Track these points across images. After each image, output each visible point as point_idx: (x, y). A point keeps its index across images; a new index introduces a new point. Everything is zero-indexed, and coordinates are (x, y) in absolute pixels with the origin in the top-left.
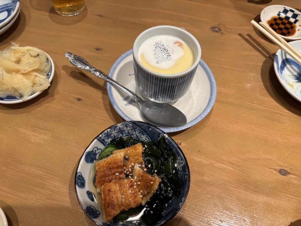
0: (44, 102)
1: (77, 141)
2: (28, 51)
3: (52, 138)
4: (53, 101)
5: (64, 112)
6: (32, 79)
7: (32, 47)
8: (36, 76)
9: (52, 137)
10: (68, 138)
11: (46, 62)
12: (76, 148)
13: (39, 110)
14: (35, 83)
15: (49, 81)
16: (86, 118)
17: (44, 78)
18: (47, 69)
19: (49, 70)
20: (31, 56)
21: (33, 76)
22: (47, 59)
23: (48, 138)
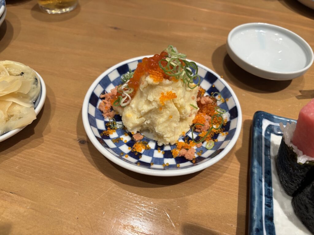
0: (25, 146)
1: (77, 217)
2: (6, 68)
3: (33, 211)
4: (40, 145)
5: (57, 163)
6: (7, 109)
7: (14, 62)
8: (14, 104)
9: (33, 209)
10: (62, 211)
11: (34, 84)
12: (75, 229)
13: (15, 160)
14: (12, 116)
15: (35, 112)
16: (93, 174)
17: (27, 108)
18: (34, 94)
19: (37, 95)
20: (11, 74)
21: (10, 104)
22: (36, 79)
23: (25, 212)
